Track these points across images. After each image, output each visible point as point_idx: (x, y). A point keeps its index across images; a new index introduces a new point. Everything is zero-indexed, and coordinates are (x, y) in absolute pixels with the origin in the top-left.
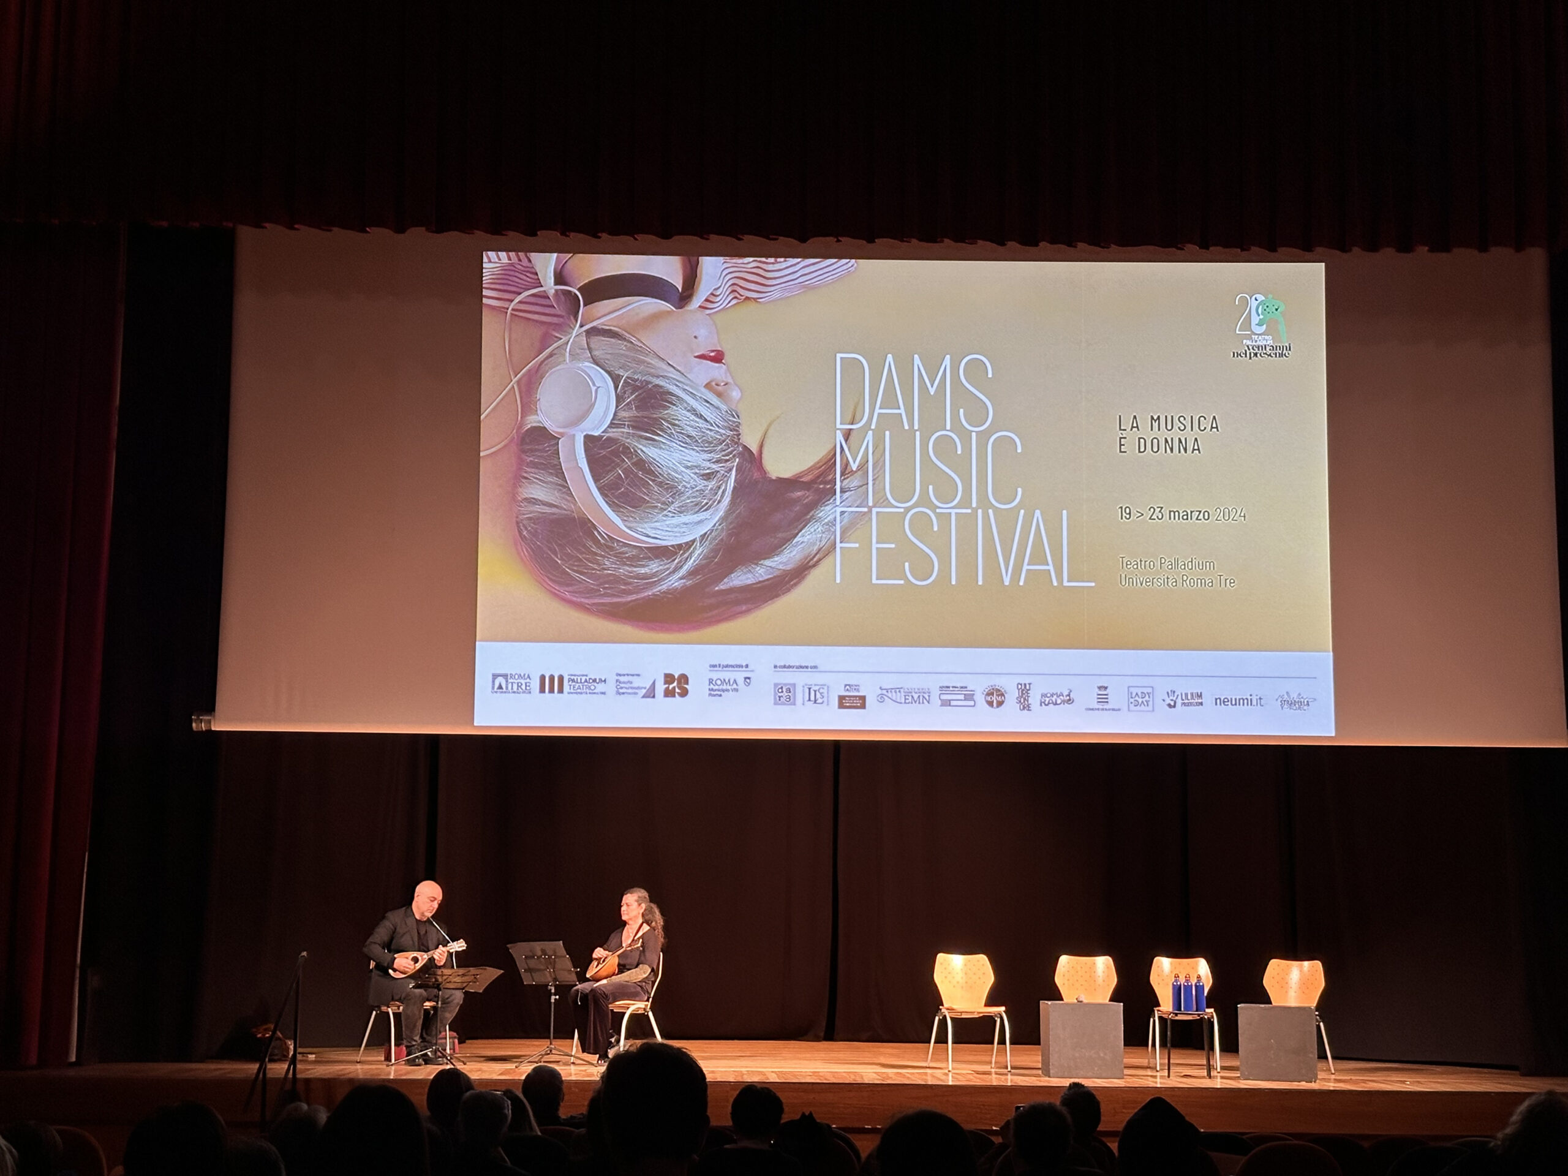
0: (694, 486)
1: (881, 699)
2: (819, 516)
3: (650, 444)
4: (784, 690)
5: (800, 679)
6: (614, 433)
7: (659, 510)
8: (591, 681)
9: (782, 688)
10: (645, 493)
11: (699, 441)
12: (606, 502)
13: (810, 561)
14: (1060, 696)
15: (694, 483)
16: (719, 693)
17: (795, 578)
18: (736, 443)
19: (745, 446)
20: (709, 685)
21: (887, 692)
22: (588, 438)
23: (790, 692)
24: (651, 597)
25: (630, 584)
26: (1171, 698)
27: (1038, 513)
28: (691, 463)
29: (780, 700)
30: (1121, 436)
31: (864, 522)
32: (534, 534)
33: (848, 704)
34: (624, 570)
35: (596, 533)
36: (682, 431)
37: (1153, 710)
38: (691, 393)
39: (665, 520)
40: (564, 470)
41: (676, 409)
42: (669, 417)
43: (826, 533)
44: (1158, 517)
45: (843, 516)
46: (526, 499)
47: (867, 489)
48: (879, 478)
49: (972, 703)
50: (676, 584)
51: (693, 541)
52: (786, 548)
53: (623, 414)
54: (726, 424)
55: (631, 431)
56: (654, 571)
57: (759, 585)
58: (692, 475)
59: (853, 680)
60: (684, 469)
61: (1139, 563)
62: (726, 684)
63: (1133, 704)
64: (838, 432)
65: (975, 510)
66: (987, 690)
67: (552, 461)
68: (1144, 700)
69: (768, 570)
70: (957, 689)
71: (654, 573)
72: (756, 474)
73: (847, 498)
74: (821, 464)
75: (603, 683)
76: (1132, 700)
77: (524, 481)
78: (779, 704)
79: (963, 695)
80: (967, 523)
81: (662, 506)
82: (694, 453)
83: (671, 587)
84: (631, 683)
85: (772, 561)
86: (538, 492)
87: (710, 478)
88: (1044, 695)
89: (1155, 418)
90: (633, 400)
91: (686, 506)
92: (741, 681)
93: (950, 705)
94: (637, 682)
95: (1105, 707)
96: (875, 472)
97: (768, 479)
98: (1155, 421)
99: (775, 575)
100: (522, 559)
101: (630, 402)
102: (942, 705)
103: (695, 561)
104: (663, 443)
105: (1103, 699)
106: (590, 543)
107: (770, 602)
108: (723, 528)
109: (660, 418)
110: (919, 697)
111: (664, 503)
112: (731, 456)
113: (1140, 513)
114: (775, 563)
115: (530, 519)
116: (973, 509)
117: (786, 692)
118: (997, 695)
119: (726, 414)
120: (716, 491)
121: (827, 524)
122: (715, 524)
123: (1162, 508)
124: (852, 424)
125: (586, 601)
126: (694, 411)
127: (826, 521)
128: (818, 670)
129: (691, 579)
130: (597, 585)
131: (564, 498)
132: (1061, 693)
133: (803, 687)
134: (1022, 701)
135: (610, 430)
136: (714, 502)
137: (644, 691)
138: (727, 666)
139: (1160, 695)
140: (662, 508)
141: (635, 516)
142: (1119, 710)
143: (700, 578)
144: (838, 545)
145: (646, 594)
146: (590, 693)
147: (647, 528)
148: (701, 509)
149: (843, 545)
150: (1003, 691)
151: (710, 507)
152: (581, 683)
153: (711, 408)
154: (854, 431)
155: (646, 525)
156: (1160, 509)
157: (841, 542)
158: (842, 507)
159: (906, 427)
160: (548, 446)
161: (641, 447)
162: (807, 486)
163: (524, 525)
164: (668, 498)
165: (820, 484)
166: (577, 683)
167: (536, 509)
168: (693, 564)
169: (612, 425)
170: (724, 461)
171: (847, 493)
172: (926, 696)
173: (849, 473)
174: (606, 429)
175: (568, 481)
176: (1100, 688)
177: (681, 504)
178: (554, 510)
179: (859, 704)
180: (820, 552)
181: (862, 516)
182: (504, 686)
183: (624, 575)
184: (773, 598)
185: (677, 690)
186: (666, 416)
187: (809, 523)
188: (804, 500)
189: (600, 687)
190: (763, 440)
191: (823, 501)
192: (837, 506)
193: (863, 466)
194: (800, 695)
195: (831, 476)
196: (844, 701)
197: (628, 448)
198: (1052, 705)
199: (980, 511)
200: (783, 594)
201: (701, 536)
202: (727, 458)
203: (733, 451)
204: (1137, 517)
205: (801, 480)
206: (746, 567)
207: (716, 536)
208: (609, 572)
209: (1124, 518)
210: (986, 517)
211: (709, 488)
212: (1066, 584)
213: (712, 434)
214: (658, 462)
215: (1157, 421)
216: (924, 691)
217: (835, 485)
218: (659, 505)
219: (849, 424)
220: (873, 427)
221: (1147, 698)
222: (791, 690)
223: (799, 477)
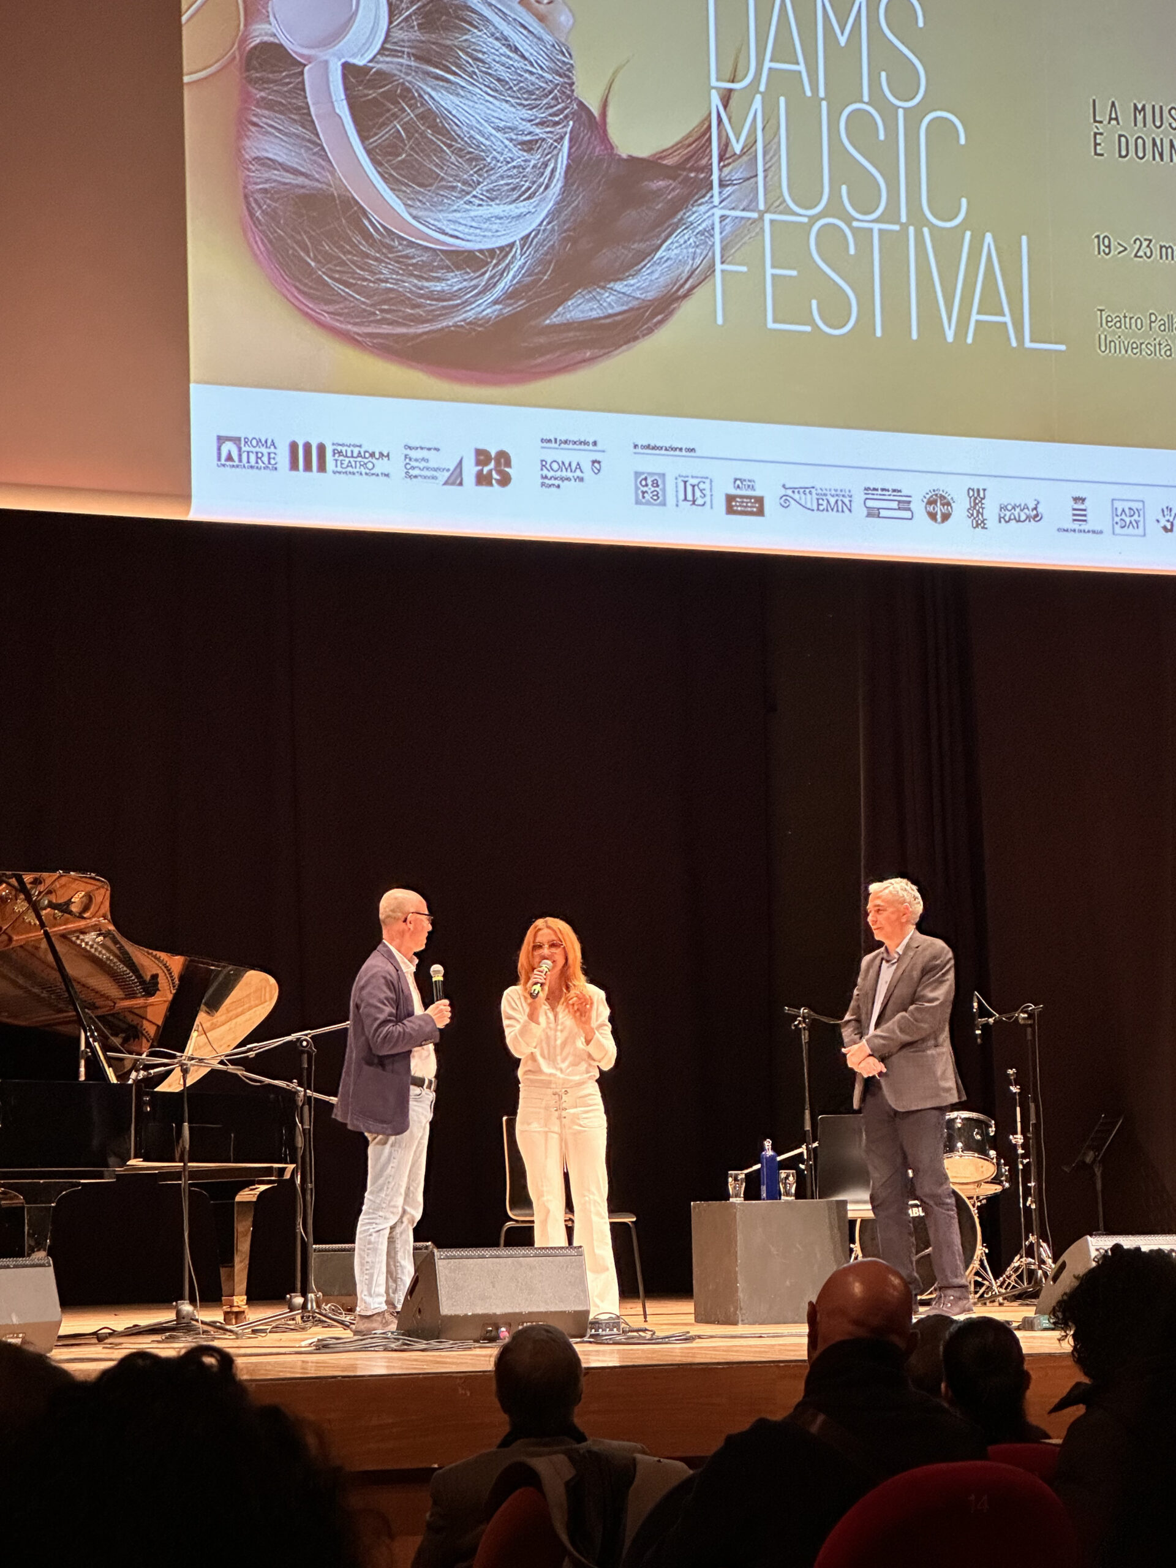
0: (509, 160)
1: (785, 502)
2: (689, 220)
3: (442, 87)
4: (649, 482)
5: (671, 467)
6: (386, 64)
7: (460, 192)
8: (367, 455)
9: (646, 479)
10: (436, 165)
11: (515, 89)
12: (379, 172)
13: (678, 290)
14: (1024, 508)
15: (510, 155)
16: (556, 482)
17: (660, 313)
18: (569, 97)
19: (581, 102)
20: (542, 469)
21: (793, 492)
22: (348, 69)
23: (658, 486)
24: (452, 328)
25: (418, 306)
26: (1167, 517)
27: (989, 238)
28: (504, 123)
29: (644, 497)
30: (1096, 130)
31: (753, 234)
32: (273, 215)
33: (739, 509)
34: (409, 284)
35: (366, 223)
36: (490, 71)
37: (1145, 535)
38: (500, 10)
39: (468, 210)
40: (314, 118)
41: (479, 34)
42: (469, 47)
43: (702, 247)
44: (1145, 254)
45: (724, 223)
46: (257, 159)
47: (756, 183)
48: (773, 169)
49: (908, 514)
50: (489, 310)
51: (512, 245)
52: (645, 266)
53: (398, 35)
54: (552, 65)
55: (413, 64)
56: (455, 288)
57: (608, 321)
58: (507, 142)
59: (745, 471)
60: (494, 132)
61: (1123, 320)
62: (567, 470)
63: (1118, 526)
64: (714, 92)
65: (905, 227)
66: (928, 496)
67: (294, 101)
68: (1132, 519)
69: (620, 298)
70: (887, 493)
71: (456, 291)
72: (598, 149)
73: (729, 196)
74: (691, 140)
75: (386, 459)
76: (1117, 519)
77: (253, 129)
78: (644, 505)
79: (897, 503)
80: (893, 245)
81: (464, 188)
82: (505, 105)
83: (481, 316)
84: (427, 461)
85: (626, 285)
86: (275, 149)
87: (533, 149)
88: (1003, 508)
89: (1140, 107)
90: (414, 13)
91: (499, 190)
92: (586, 466)
93: (879, 517)
94: (435, 460)
95: (1082, 528)
96: (768, 158)
97: (617, 157)
98: (1140, 113)
99: (630, 305)
100: (255, 255)
101: (410, 16)
102: (869, 515)
103: (514, 277)
104: (464, 87)
105: (1080, 516)
106: (357, 238)
107: (624, 347)
108: (553, 230)
109: (455, 46)
110: (837, 502)
111: (465, 183)
112: (561, 116)
113: (1122, 246)
114: (631, 288)
115: (265, 191)
116: (902, 224)
117: (652, 485)
118: (941, 504)
119: (553, 49)
120: (542, 170)
121: (701, 233)
122: (542, 222)
123: (1150, 241)
124: (733, 82)
125: (355, 329)
126: (504, 40)
127: (700, 228)
128: (696, 454)
129: (510, 305)
130: (371, 306)
131: (315, 162)
132: (1026, 505)
133: (676, 479)
134: (975, 515)
135: (381, 59)
136: (540, 186)
137: (447, 474)
138: (566, 442)
139: (1153, 513)
140: (463, 190)
141: (424, 200)
142: (1101, 532)
143: (525, 303)
144: (719, 267)
145: (445, 324)
146: (366, 474)
147: (442, 219)
148: (520, 196)
149: (726, 267)
150: (949, 498)
151: (534, 193)
152: (352, 457)
153: (531, 38)
154: (736, 93)
155: (440, 216)
156: (1147, 242)
157: (722, 263)
158: (722, 208)
159: (809, 93)
160: (287, 76)
161: (429, 90)
162: (670, 173)
163: (256, 201)
164: (472, 175)
165: (691, 170)
166: (346, 456)
167: (274, 177)
168: (511, 281)
169: (383, 50)
170: (551, 124)
171: (729, 188)
172: (846, 501)
173: (730, 157)
174: (375, 57)
175: (321, 136)
176: (1076, 500)
177: (491, 186)
178: (301, 180)
179: (755, 510)
180: (694, 276)
181: (751, 224)
182: (235, 456)
183: (411, 292)
184: (629, 342)
185: (495, 475)
186: (464, 44)
187: (676, 229)
188: (669, 194)
189: (381, 466)
190: (607, 97)
191: (696, 197)
192: (715, 207)
193: (750, 148)
194: (670, 491)
195: (706, 160)
196: (733, 504)
197: (409, 90)
198: (1014, 522)
199: (911, 229)
200: (644, 336)
201: (522, 239)
202: (557, 119)
203: (566, 108)
204: (1120, 253)
205: (665, 162)
206: (590, 292)
207: (544, 240)
208: (388, 285)
209: (1102, 253)
210: (920, 240)
211: (533, 162)
212: (1028, 344)
213: (533, 78)
214: (454, 116)
215: (1142, 113)
216: (843, 493)
217: (711, 174)
218: (459, 184)
219: (729, 81)
220: (762, 88)
221: (1136, 517)
222: (659, 483)
223: (660, 158)
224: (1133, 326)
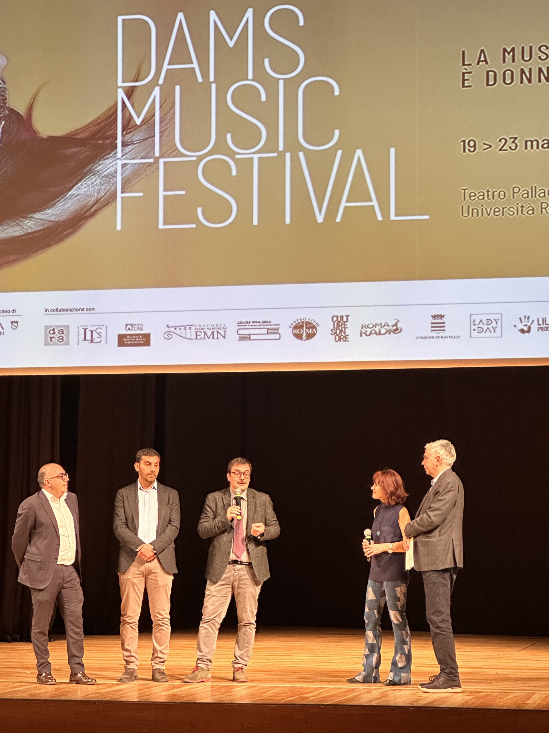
1: (168, 335)
2: (97, 169)
4: (56, 331)
5: (75, 321)
9: (54, 330)
13: (86, 212)
14: (384, 326)
18: (2, 107)
19: (12, 109)
21: (175, 329)
23: (63, 333)
26: (524, 323)
27: (359, 153)
29: (51, 341)
30: (465, 71)
31: (150, 172)
33: (129, 343)
37: (501, 336)
43: (105, 185)
44: (510, 148)
45: (125, 168)
47: (154, 141)
49: (277, 336)
52: (59, 201)
57: (28, 237)
59: (135, 319)
61: (486, 194)
63: (476, 331)
64: (119, 89)
65: (282, 155)
66: (294, 324)
68: (490, 326)
69: (38, 222)
70: (258, 324)
72: (24, 135)
74: (99, 120)
76: (473, 327)
78: (51, 345)
79: (266, 330)
88: (364, 326)
89: (509, 50)
92: (7, 325)
93: (250, 339)
95: (441, 335)
96: (163, 124)
97: (39, 138)
98: (509, 53)
99: (46, 226)
102: (240, 339)
105: (438, 327)
107: (40, 252)
110: (213, 332)
113: (487, 145)
114: (47, 215)
116: (279, 153)
117: (59, 333)
118: (306, 328)
121: (106, 176)
123: (516, 138)
124: (136, 81)
127: (105, 173)
128: (95, 311)
132: (386, 323)
133: (78, 328)
134: (338, 332)
139: (511, 321)
142: (459, 337)
144: (119, 195)
149: (125, 195)
150: (314, 323)
154: (138, 88)
156: (513, 140)
157: (122, 193)
158: (124, 159)
159: (200, 80)
162: (84, 142)
165: (99, 139)
171: (130, 147)
172: (222, 332)
173: (132, 127)
176: (434, 317)
179: (142, 342)
180: (98, 203)
181: (147, 167)
184: (44, 248)
187: (85, 177)
188: (80, 156)
190: (32, 104)
191: (103, 155)
192: (117, 159)
193: (149, 120)
194: (73, 336)
195: (112, 131)
196: (124, 340)
198: (375, 335)
199: (288, 155)
200: (56, 243)
204: (484, 150)
205: (77, 137)
206: (14, 221)
209: (467, 150)
210: (295, 161)
212: (393, 217)
215: (511, 54)
216: (219, 327)
217: (116, 139)
219: (133, 81)
220: (161, 82)
221: (494, 324)
222: (64, 331)
223: (74, 135)
224: (496, 197)
